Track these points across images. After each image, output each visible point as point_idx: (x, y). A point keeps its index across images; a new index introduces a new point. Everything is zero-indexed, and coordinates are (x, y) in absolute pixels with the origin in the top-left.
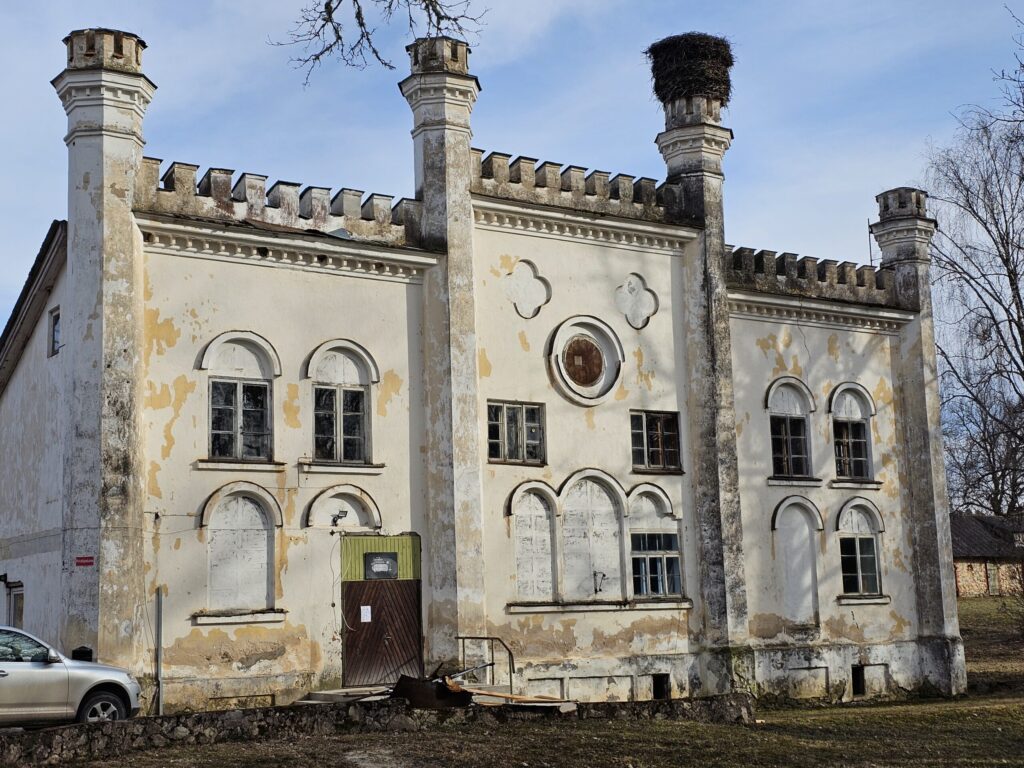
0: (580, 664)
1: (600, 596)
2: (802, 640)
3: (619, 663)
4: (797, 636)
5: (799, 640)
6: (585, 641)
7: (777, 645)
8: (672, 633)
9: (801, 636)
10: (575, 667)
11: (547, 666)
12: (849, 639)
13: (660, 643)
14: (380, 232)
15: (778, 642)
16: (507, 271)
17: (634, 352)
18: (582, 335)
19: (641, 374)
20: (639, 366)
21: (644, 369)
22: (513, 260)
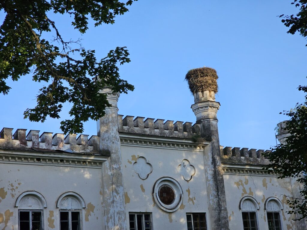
14: (84, 149)
16: (134, 162)
17: (187, 190)
18: (166, 185)
19: (190, 198)
20: (189, 195)
21: (191, 197)
22: (137, 157)
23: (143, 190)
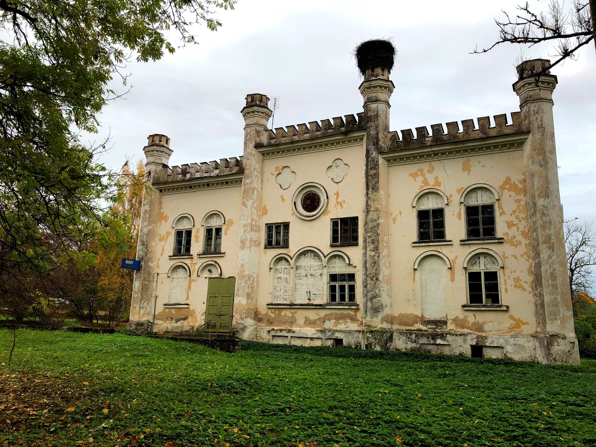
0: (296, 331)
1: (311, 302)
2: (433, 328)
3: (316, 332)
4: (429, 326)
5: (431, 328)
6: (301, 321)
7: (415, 330)
8: (347, 320)
9: (432, 327)
10: (294, 332)
11: (281, 330)
12: (471, 330)
13: (340, 324)
15: (415, 329)
16: (277, 173)
17: (335, 194)
18: (311, 191)
19: (337, 202)
20: (337, 199)
21: (339, 200)
22: (281, 167)
23: (283, 200)
